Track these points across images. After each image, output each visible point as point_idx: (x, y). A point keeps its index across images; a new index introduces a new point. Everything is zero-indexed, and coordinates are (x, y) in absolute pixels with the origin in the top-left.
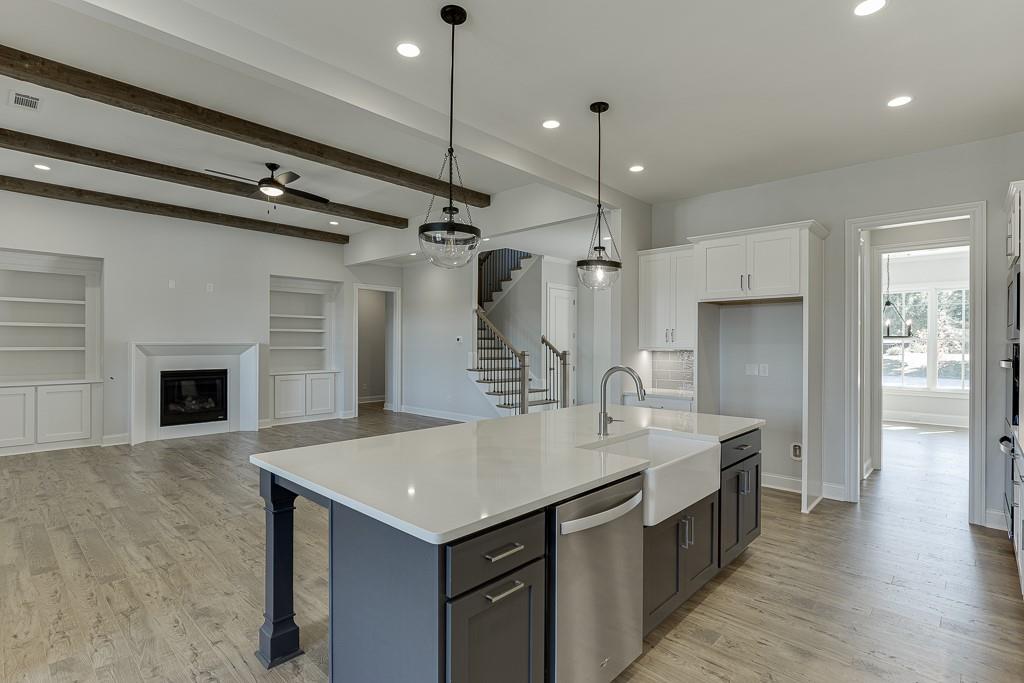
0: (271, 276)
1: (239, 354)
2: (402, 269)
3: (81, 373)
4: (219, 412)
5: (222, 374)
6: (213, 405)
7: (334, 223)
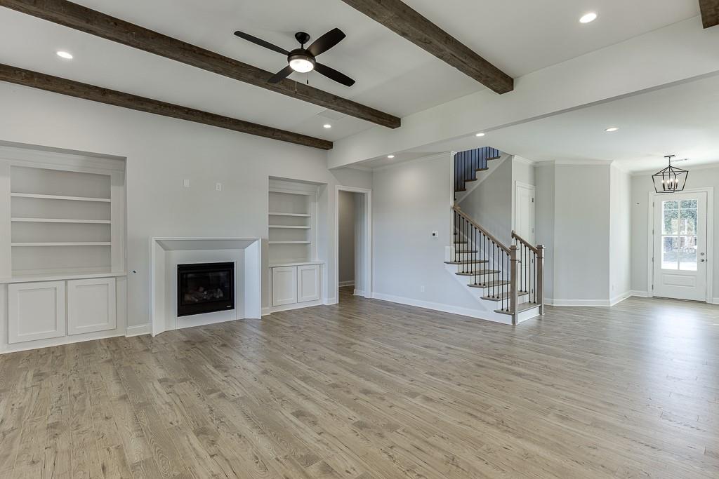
0: (270, 178)
1: (243, 248)
2: (372, 172)
3: (108, 267)
4: (227, 302)
5: (229, 267)
6: (222, 295)
7: (327, 126)
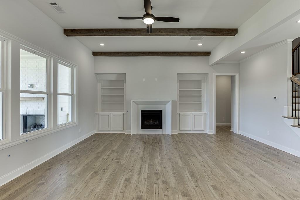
1: (166, 104)
3: (123, 110)
4: (159, 126)
5: (160, 112)
7: (200, 45)
